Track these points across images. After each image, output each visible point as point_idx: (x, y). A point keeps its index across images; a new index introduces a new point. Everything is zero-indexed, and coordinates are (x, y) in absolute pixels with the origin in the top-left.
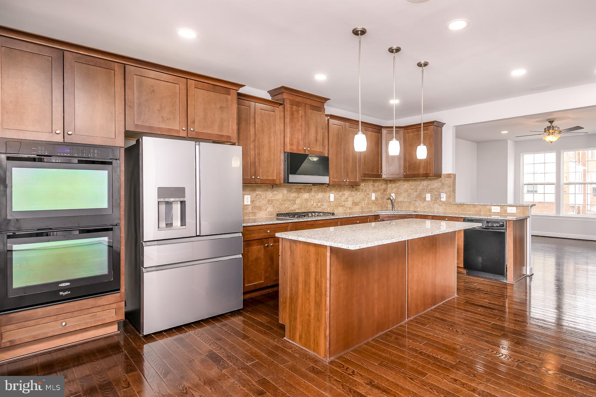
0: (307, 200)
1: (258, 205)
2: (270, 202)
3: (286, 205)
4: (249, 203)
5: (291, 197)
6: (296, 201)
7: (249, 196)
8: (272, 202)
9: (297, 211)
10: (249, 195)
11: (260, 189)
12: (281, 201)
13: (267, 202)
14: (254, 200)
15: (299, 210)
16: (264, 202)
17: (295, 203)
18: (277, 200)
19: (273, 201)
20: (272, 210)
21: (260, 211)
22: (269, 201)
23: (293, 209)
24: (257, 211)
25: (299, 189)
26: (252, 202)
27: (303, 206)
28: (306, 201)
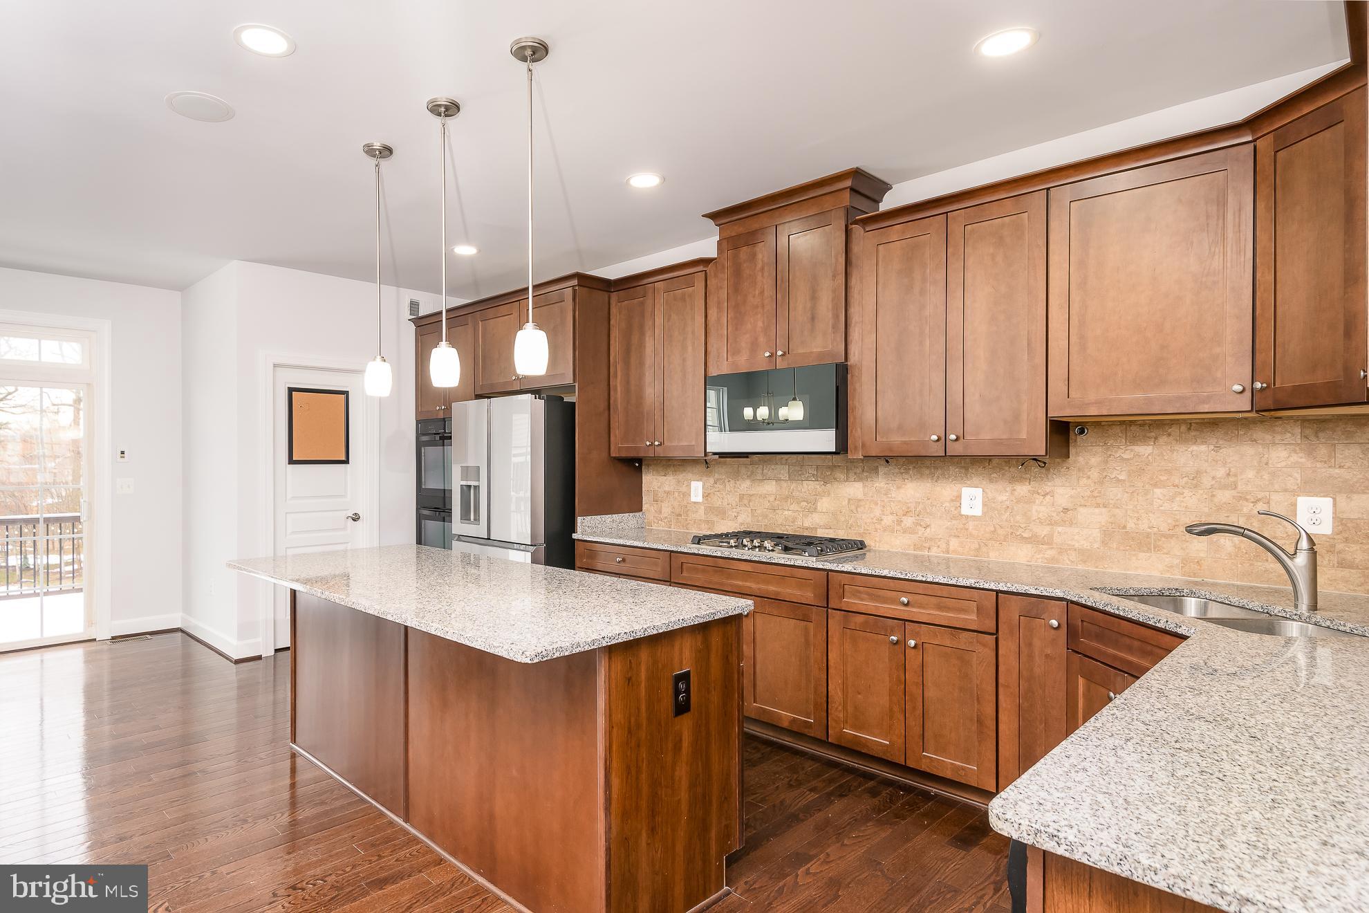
0: (856, 503)
1: (718, 505)
2: (746, 502)
3: (786, 512)
4: (700, 499)
5: (801, 492)
6: (819, 504)
7: (700, 484)
8: (750, 501)
9: (821, 533)
10: (701, 480)
11: (722, 467)
12: (772, 499)
13: (737, 500)
14: (710, 494)
15: (827, 531)
16: (733, 499)
17: (816, 509)
18: (761, 495)
19: (753, 498)
20: (749, 520)
21: (723, 519)
22: (742, 497)
23: (806, 524)
24: (715, 519)
25: (829, 467)
26: (706, 496)
27: (843, 519)
28: (853, 507)
